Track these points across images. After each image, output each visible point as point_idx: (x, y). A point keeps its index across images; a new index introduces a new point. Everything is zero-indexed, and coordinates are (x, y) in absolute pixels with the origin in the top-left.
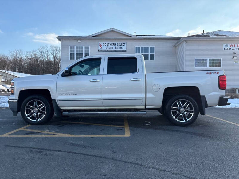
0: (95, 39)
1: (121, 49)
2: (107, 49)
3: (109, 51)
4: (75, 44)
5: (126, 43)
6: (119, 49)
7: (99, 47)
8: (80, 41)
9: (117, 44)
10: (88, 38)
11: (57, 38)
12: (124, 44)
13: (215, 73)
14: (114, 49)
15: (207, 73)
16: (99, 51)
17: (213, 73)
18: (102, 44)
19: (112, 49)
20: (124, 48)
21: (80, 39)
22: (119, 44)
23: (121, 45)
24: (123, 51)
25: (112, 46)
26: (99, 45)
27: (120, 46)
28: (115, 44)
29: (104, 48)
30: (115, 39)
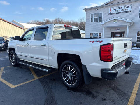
0: (107, 6)
1: (126, 11)
2: (116, 12)
3: (117, 13)
4: (94, 12)
5: (131, 5)
6: (125, 11)
7: (110, 11)
8: (97, 10)
9: (123, 8)
10: (102, 7)
11: (84, 10)
12: (129, 7)
13: (98, 41)
14: (121, 11)
15: (90, 42)
16: (109, 15)
17: (96, 41)
18: (112, 9)
19: (119, 12)
20: (129, 9)
21: (97, 8)
22: (125, 7)
23: (127, 7)
24: (128, 12)
25: (119, 10)
26: (110, 10)
27: (125, 9)
28: (122, 8)
29: (113, 11)
30: (122, 4)
